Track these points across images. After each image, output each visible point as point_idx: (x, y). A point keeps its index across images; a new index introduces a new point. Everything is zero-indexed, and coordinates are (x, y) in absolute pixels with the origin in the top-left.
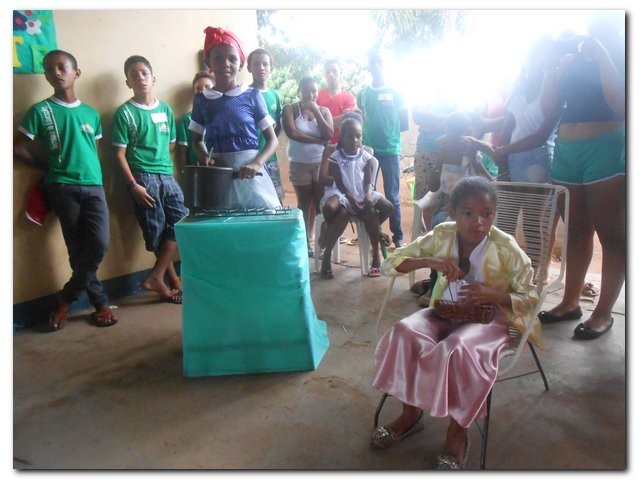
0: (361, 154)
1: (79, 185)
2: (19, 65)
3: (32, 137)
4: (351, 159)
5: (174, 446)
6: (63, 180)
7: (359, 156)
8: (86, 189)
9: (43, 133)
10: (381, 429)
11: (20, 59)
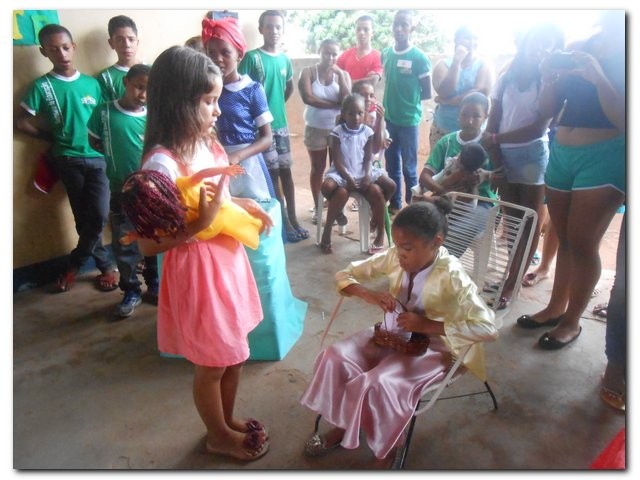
0: (363, 129)
1: (84, 158)
2: (20, 36)
3: (33, 113)
4: (353, 133)
5: (131, 429)
6: (69, 153)
7: (361, 132)
8: (90, 162)
9: (45, 108)
10: (317, 438)
11: (21, 30)
